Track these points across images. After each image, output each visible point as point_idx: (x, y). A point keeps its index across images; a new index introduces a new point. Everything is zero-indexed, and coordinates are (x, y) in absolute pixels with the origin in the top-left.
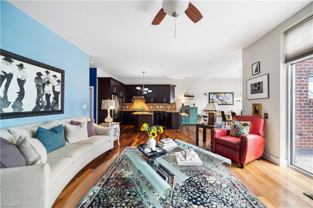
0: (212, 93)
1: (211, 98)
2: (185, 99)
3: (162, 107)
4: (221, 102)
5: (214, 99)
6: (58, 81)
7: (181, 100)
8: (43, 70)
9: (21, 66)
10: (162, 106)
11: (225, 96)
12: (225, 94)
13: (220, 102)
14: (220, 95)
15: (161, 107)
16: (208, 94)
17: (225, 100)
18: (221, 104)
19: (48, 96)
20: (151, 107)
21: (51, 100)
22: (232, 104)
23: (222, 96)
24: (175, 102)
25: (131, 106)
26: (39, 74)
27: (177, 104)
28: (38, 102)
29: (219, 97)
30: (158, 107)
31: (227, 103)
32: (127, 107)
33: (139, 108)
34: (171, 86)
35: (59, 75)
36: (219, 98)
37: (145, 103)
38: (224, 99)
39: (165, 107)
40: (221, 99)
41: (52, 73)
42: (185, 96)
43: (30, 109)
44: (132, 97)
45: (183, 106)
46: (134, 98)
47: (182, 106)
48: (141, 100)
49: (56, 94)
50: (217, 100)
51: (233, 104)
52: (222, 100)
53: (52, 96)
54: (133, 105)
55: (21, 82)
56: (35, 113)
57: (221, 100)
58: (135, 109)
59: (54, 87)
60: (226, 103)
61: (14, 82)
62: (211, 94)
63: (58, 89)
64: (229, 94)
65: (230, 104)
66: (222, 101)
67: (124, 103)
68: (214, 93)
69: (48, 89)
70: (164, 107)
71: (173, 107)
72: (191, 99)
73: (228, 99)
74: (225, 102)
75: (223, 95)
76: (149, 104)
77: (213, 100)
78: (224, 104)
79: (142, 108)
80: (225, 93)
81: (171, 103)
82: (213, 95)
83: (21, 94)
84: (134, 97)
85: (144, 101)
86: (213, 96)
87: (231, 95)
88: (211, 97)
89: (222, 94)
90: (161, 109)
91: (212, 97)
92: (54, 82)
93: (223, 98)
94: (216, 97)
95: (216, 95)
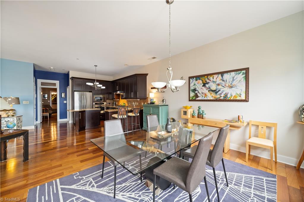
0: (193, 77)
1: (192, 88)
4: (213, 94)
5: (197, 89)
11: (224, 81)
12: (222, 76)
13: (211, 94)
14: (211, 78)
17: (222, 90)
18: (212, 98)
22: (243, 97)
23: (215, 80)
24: (147, 96)
31: (229, 96)
36: (207, 86)
38: (220, 87)
40: (214, 87)
50: (205, 91)
51: (246, 100)
52: (215, 89)
57: (213, 91)
60: (226, 95)
62: (191, 80)
64: (233, 74)
65: (238, 98)
66: (216, 93)
68: (198, 77)
73: (231, 87)
74: (222, 95)
75: (218, 79)
77: (196, 92)
78: (222, 98)
79: (124, 105)
80: (222, 73)
82: (197, 80)
86: (196, 82)
87: (241, 77)
88: (192, 85)
89: (215, 76)
91: (194, 85)
93: (218, 85)
94: (202, 84)
95: (201, 81)
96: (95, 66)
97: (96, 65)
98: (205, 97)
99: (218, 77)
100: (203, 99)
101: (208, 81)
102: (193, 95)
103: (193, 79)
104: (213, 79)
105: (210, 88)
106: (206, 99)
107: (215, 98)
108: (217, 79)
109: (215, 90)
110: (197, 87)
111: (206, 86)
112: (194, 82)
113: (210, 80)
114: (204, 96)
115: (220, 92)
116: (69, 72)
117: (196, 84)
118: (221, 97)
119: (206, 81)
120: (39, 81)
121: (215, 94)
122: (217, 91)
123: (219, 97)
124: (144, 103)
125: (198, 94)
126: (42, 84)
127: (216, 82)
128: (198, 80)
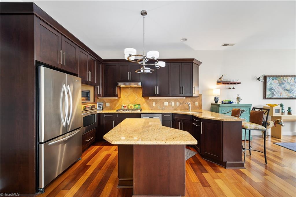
0: (270, 76)
1: (268, 86)
2: (221, 89)
3: (175, 104)
4: (287, 93)
5: (274, 88)
7: (212, 90)
10: (176, 101)
12: (295, 79)
15: (173, 104)
16: (262, 79)
17: (294, 90)
18: (286, 97)
20: (154, 104)
23: (289, 81)
24: (200, 93)
25: (115, 102)
27: (203, 97)
29: (283, 84)
30: (166, 104)
32: (108, 105)
33: (131, 107)
34: (194, 61)
36: (283, 86)
37: (143, 97)
38: (293, 87)
39: (180, 103)
40: (288, 87)
42: (218, 82)
44: (116, 85)
45: (216, 102)
46: (120, 88)
47: (214, 102)
48: (133, 91)
50: (281, 90)
54: (118, 100)
57: (287, 90)
58: (123, 108)
62: (268, 79)
67: (99, 96)
68: (274, 77)
70: (178, 104)
71: (197, 104)
72: (230, 88)
76: (150, 98)
77: (273, 91)
78: (294, 97)
79: (137, 106)
81: (194, 95)
82: (273, 80)
84: (121, 85)
85: (141, 92)
86: (273, 82)
88: (268, 84)
89: (290, 78)
90: (173, 107)
91: (271, 84)
93: (292, 86)
94: (278, 84)
95: (277, 81)
98: (280, 96)
99: (291, 79)
100: (279, 97)
101: (283, 82)
102: (269, 94)
103: (270, 78)
104: (288, 80)
105: (285, 88)
106: (281, 97)
107: (289, 96)
108: (291, 80)
109: (289, 90)
110: (273, 86)
111: (281, 86)
112: (271, 81)
113: (285, 81)
114: (280, 94)
115: (293, 92)
117: (273, 83)
118: (294, 95)
119: (282, 82)
121: (289, 93)
122: (291, 90)
123: (292, 95)
124: (194, 103)
125: (274, 92)
127: (290, 83)
128: (275, 80)
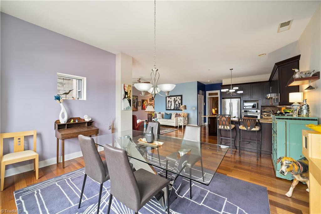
6: (180, 99)
8: (175, 97)
9: (171, 98)
19: (177, 105)
21: (178, 106)
26: (175, 99)
28: (174, 107)
35: (180, 97)
41: (178, 97)
43: (173, 109)
49: (179, 104)
53: (178, 104)
55: (171, 102)
56: (174, 110)
59: (178, 102)
61: (170, 102)
63: (180, 102)
69: (177, 103)
83: (171, 105)
92: (178, 100)
96: (230, 70)
97: (231, 68)
116: (222, 81)
120: (208, 92)
126: (210, 94)
